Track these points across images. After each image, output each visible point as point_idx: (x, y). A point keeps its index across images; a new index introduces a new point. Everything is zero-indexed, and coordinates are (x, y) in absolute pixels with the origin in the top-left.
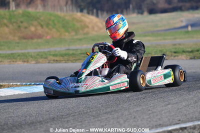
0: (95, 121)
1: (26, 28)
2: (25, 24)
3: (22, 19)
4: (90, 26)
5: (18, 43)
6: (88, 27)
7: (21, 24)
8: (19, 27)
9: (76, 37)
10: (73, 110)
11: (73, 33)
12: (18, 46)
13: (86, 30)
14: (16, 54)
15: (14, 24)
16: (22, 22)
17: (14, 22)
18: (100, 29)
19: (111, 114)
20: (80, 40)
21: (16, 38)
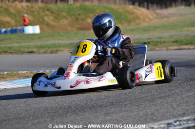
0: (151, 105)
1: (83, 20)
2: (82, 17)
3: (80, 12)
4: (141, 17)
5: (76, 34)
6: (139, 18)
7: (78, 17)
8: (77, 19)
9: (128, 28)
10: (129, 95)
11: (126, 24)
12: (76, 36)
13: (138, 21)
14: (74, 43)
15: (73, 17)
16: (79, 15)
17: (73, 15)
18: (150, 20)
19: (164, 99)
20: (132, 30)
21: (75, 29)
